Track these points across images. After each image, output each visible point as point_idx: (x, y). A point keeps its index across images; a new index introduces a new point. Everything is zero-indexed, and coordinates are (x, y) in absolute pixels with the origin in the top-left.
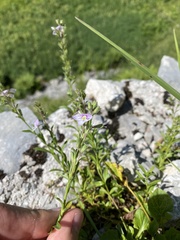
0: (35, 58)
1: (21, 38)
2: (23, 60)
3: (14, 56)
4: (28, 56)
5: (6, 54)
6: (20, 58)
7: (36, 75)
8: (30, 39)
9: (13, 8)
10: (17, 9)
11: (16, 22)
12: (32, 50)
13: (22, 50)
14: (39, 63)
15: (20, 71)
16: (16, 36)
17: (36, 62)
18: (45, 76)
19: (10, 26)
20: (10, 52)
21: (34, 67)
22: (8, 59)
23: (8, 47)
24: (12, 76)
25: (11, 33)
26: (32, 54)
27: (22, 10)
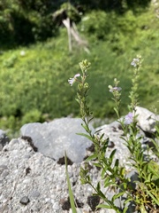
0: (46, 99)
1: (38, 83)
2: (36, 99)
3: (29, 95)
4: (41, 97)
5: (23, 92)
6: (33, 97)
7: (44, 112)
8: (45, 84)
9: (38, 60)
10: (41, 61)
11: (37, 70)
12: (45, 92)
13: (36, 91)
14: (48, 103)
15: (31, 107)
16: (35, 80)
17: (45, 103)
18: (51, 114)
19: (32, 72)
20: (27, 91)
21: (43, 106)
22: (24, 96)
23: (26, 87)
24: (23, 110)
25: (31, 77)
26: (44, 96)
27: (44, 63)
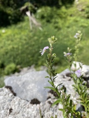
0: (18, 57)
1: (13, 48)
2: (12, 58)
3: (8, 55)
4: (15, 55)
5: (5, 53)
6: (11, 56)
7: (17, 64)
8: (18, 48)
10: (14, 35)
11: (12, 41)
12: (17, 53)
13: (12, 53)
14: (20, 59)
15: (9, 62)
16: (11, 46)
17: (18, 59)
18: (22, 65)
19: (9, 42)
20: (7, 53)
21: (17, 61)
22: (5, 56)
23: (7, 51)
24: (5, 64)
25: (9, 45)
26: (17, 55)
27: (16, 36)
